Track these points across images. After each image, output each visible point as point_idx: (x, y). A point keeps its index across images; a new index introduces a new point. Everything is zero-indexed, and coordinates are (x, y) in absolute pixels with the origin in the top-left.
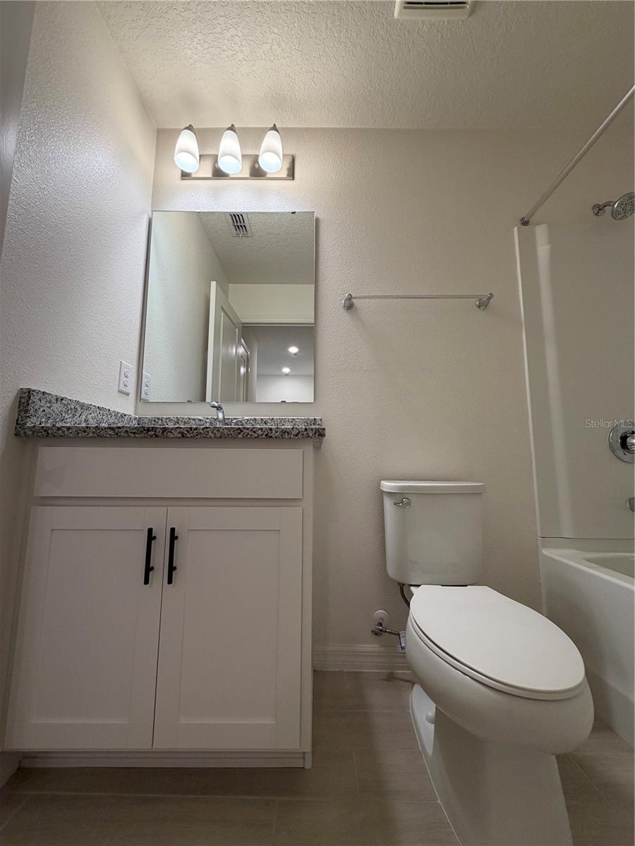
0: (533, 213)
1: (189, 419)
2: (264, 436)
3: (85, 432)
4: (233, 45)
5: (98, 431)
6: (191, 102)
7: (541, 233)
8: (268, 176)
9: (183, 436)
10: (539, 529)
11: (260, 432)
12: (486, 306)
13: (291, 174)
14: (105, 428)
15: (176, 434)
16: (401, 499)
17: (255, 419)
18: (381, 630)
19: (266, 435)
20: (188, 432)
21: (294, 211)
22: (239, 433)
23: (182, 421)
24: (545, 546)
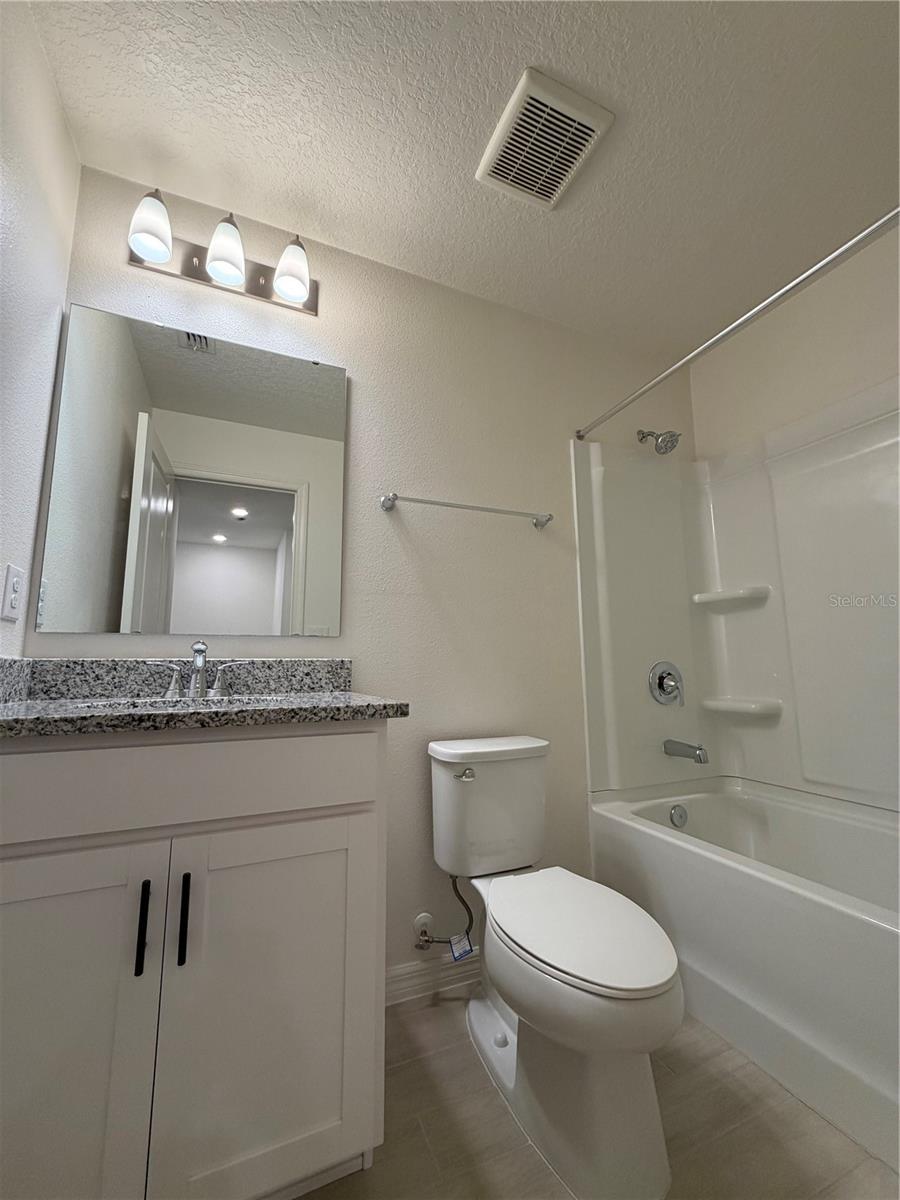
0: (590, 429)
1: (137, 662)
2: (328, 719)
3: (11, 729)
4: (254, 115)
5: (40, 727)
6: (159, 154)
7: (595, 450)
8: (275, 299)
9: (203, 726)
10: (589, 783)
11: (323, 714)
12: (543, 526)
13: (312, 306)
14: (56, 721)
15: (191, 723)
16: (462, 769)
17: (253, 662)
18: (427, 941)
19: (332, 718)
20: (212, 719)
21: (317, 360)
22: (293, 717)
23: (122, 666)
24: (595, 801)
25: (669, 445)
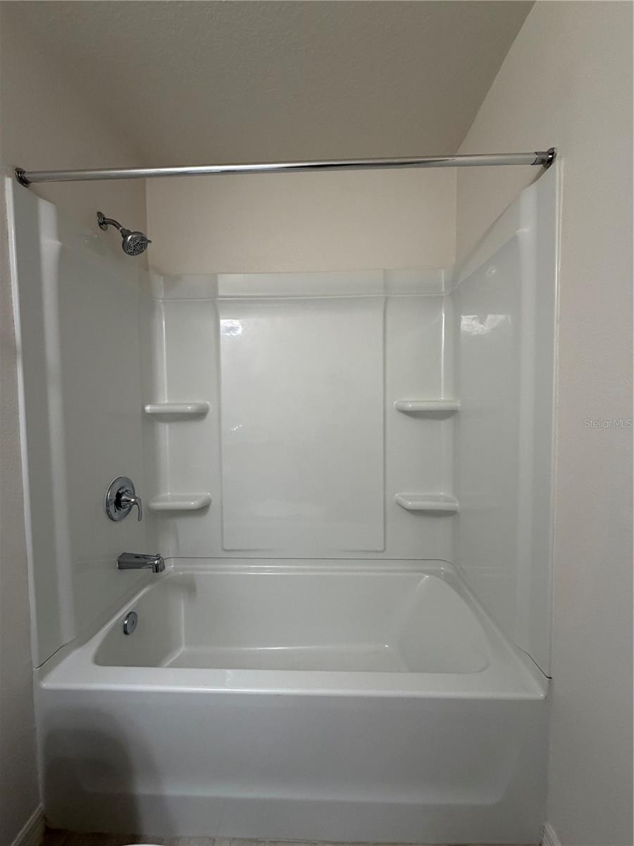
25: (138, 248)
